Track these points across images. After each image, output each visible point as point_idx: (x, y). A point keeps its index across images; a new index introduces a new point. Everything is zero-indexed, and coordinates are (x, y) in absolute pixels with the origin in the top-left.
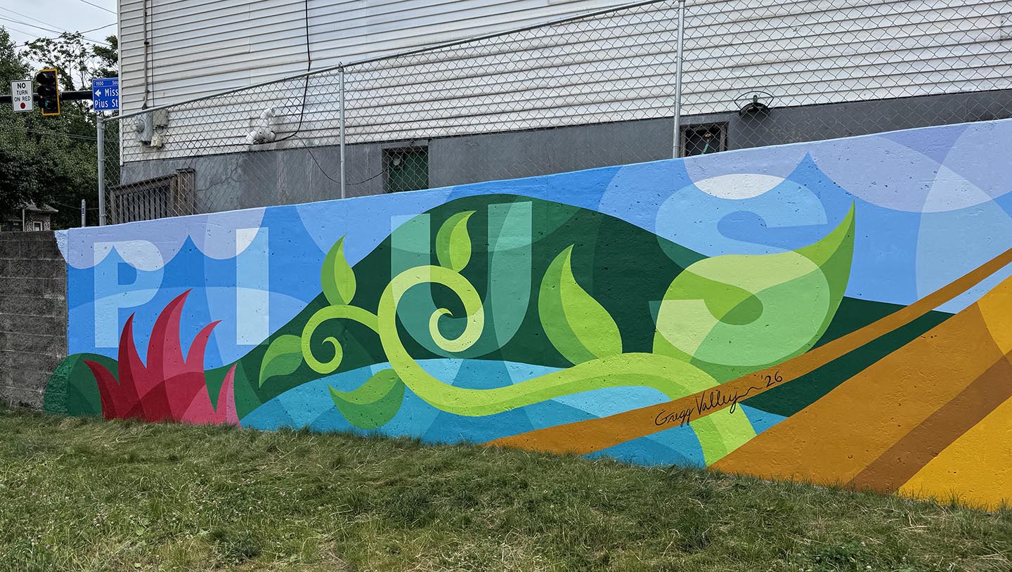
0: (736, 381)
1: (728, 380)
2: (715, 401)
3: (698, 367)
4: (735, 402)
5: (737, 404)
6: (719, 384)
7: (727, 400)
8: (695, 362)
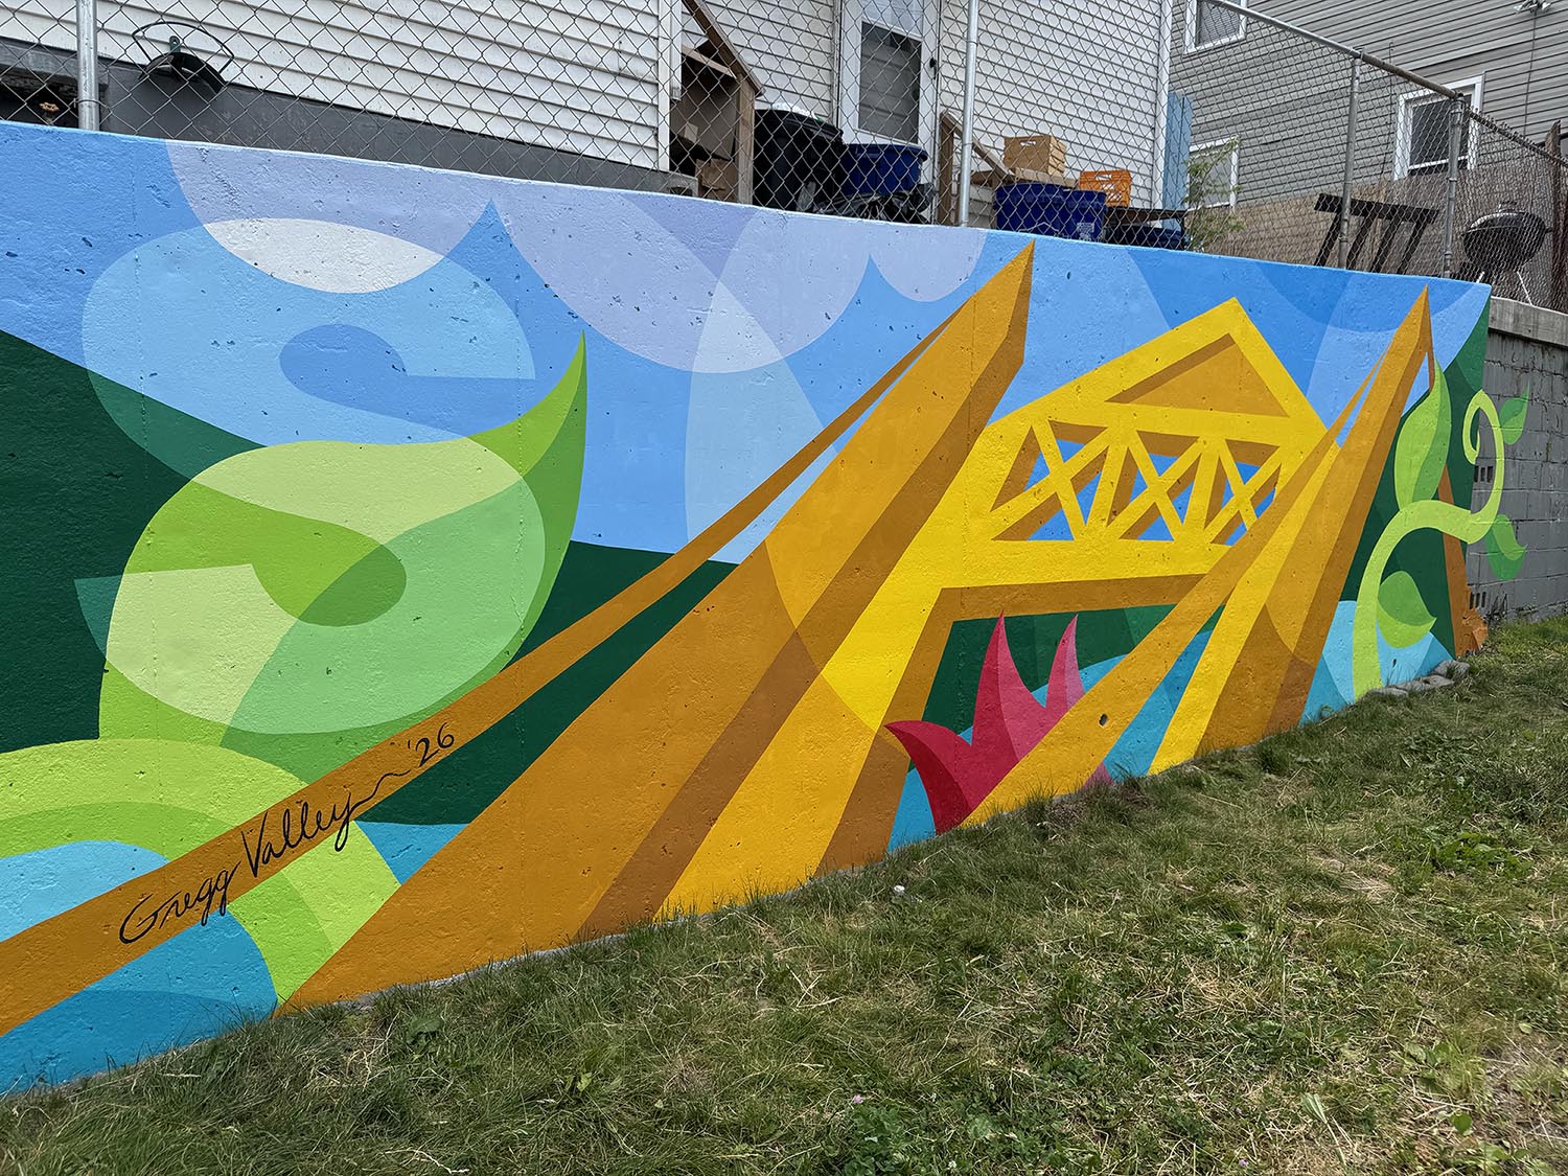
0: (349, 767)
1: (329, 769)
2: (295, 832)
4: (346, 822)
5: (352, 823)
6: (305, 785)
7: (326, 819)
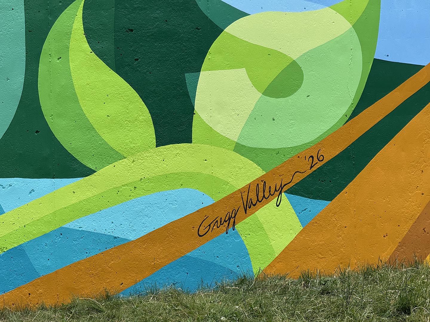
0: (282, 166)
1: (274, 166)
2: (261, 194)
3: (243, 155)
4: (281, 193)
5: (283, 194)
6: (265, 173)
7: (273, 190)
8: (239, 149)
